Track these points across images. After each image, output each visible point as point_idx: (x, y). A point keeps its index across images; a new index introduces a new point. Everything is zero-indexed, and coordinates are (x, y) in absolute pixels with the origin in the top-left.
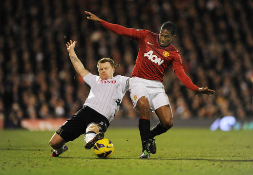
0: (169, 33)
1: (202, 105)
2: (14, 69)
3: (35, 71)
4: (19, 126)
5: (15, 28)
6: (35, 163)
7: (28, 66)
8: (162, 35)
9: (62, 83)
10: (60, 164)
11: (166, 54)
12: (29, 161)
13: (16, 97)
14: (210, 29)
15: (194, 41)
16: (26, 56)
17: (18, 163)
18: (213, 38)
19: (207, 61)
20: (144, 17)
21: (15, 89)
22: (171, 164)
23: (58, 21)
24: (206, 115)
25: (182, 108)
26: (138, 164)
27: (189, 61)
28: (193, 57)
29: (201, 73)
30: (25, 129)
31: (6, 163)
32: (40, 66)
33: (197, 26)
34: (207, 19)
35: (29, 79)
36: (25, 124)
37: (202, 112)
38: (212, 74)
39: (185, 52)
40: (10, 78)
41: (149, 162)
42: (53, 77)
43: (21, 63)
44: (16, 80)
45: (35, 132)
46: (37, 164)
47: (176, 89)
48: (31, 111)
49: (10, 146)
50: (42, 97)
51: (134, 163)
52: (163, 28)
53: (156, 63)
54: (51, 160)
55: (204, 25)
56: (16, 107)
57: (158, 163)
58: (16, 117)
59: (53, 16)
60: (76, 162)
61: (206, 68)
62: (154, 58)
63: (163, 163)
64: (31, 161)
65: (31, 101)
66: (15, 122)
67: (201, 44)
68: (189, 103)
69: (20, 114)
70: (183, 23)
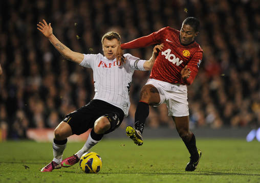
0: (191, 28)
1: (236, 112)
2: (19, 71)
3: (42, 74)
4: (24, 137)
5: (19, 24)
6: (43, 180)
7: (34, 68)
8: (183, 31)
9: (74, 87)
10: (72, 180)
11: (186, 53)
12: (36, 177)
13: (21, 104)
14: (244, 24)
15: (227, 39)
16: (32, 56)
17: (24, 180)
18: (248, 36)
19: (241, 62)
20: (168, 11)
21: (20, 94)
22: (200, 181)
23: (69, 16)
24: (241, 124)
25: (212, 116)
26: (162, 180)
27: (220, 61)
28: (225, 57)
29: (234, 75)
30: (32, 140)
31: (9, 179)
32: (48, 68)
33: (230, 21)
34: (241, 13)
35: (36, 82)
36: (32, 134)
37: (236, 120)
38: (246, 76)
39: (216, 51)
40: (14, 81)
41: (175, 178)
42: (63, 80)
43: (26, 64)
44: (20, 84)
45: (42, 144)
46: (45, 181)
47: (205, 94)
48: (39, 119)
49: (14, 159)
50: (51, 104)
51: (158, 179)
52: (186, 23)
53: (174, 63)
54: (61, 176)
55: (237, 20)
56: (21, 115)
57: (185, 179)
58: (21, 126)
59: (63, 11)
60: (90, 178)
61: (239, 70)
62: (172, 58)
63: (191, 179)
64: (39, 177)
65: (38, 108)
66: (20, 132)
67: (235, 42)
68: (220, 110)
69: (25, 123)
70: (213, 18)
